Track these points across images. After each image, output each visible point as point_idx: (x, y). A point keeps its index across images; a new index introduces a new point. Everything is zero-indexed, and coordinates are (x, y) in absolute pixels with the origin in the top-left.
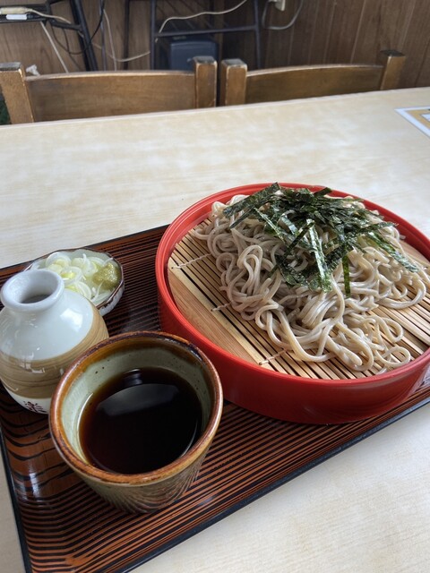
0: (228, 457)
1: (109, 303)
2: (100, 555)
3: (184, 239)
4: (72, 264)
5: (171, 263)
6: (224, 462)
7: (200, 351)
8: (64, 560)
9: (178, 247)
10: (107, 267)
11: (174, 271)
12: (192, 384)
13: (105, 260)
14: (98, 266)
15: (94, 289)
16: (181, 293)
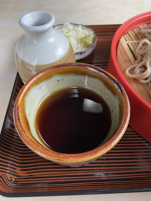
0: (118, 156)
1: (84, 53)
2: (32, 175)
3: (135, 30)
4: (73, 29)
5: (122, 39)
6: (115, 158)
7: (123, 88)
8: (15, 169)
9: (130, 32)
10: (89, 35)
11: (123, 44)
12: (111, 108)
13: (89, 32)
14: (85, 34)
15: (79, 45)
16: (122, 56)
